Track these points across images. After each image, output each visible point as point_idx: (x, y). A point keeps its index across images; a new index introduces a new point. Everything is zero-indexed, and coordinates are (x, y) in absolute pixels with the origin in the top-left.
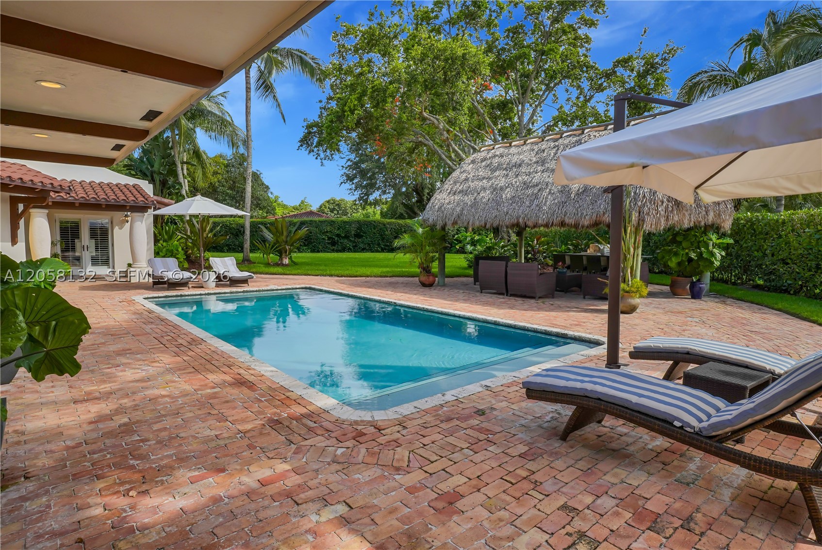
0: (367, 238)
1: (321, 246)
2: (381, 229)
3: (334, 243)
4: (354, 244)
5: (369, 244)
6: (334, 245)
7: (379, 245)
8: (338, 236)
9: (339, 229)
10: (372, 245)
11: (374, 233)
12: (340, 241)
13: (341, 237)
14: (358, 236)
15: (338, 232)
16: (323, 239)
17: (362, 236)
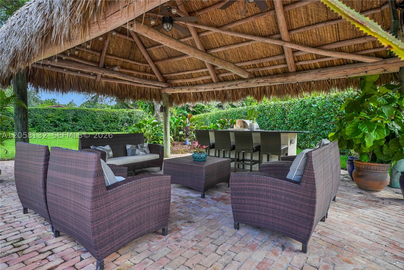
0: (82, 122)
1: (45, 127)
2: (92, 115)
3: (56, 126)
4: (72, 126)
5: (84, 126)
6: (56, 127)
7: (91, 126)
8: (59, 120)
9: (59, 115)
10: (86, 127)
11: (87, 118)
12: (60, 124)
13: (62, 121)
14: (75, 120)
15: (59, 117)
16: (46, 122)
17: (79, 120)
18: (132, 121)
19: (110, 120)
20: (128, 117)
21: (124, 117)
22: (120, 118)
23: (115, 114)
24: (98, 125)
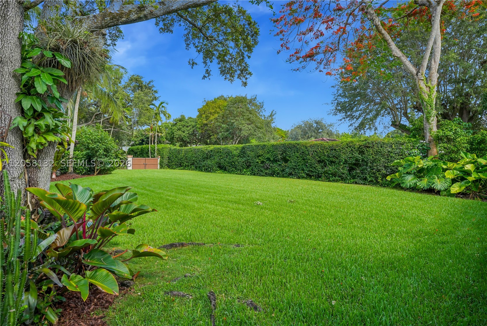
18: (366, 162)
19: (328, 161)
20: (357, 155)
21: (351, 155)
22: (343, 157)
23: (335, 150)
24: (311, 168)
